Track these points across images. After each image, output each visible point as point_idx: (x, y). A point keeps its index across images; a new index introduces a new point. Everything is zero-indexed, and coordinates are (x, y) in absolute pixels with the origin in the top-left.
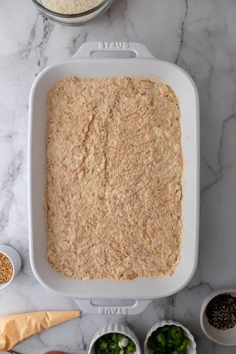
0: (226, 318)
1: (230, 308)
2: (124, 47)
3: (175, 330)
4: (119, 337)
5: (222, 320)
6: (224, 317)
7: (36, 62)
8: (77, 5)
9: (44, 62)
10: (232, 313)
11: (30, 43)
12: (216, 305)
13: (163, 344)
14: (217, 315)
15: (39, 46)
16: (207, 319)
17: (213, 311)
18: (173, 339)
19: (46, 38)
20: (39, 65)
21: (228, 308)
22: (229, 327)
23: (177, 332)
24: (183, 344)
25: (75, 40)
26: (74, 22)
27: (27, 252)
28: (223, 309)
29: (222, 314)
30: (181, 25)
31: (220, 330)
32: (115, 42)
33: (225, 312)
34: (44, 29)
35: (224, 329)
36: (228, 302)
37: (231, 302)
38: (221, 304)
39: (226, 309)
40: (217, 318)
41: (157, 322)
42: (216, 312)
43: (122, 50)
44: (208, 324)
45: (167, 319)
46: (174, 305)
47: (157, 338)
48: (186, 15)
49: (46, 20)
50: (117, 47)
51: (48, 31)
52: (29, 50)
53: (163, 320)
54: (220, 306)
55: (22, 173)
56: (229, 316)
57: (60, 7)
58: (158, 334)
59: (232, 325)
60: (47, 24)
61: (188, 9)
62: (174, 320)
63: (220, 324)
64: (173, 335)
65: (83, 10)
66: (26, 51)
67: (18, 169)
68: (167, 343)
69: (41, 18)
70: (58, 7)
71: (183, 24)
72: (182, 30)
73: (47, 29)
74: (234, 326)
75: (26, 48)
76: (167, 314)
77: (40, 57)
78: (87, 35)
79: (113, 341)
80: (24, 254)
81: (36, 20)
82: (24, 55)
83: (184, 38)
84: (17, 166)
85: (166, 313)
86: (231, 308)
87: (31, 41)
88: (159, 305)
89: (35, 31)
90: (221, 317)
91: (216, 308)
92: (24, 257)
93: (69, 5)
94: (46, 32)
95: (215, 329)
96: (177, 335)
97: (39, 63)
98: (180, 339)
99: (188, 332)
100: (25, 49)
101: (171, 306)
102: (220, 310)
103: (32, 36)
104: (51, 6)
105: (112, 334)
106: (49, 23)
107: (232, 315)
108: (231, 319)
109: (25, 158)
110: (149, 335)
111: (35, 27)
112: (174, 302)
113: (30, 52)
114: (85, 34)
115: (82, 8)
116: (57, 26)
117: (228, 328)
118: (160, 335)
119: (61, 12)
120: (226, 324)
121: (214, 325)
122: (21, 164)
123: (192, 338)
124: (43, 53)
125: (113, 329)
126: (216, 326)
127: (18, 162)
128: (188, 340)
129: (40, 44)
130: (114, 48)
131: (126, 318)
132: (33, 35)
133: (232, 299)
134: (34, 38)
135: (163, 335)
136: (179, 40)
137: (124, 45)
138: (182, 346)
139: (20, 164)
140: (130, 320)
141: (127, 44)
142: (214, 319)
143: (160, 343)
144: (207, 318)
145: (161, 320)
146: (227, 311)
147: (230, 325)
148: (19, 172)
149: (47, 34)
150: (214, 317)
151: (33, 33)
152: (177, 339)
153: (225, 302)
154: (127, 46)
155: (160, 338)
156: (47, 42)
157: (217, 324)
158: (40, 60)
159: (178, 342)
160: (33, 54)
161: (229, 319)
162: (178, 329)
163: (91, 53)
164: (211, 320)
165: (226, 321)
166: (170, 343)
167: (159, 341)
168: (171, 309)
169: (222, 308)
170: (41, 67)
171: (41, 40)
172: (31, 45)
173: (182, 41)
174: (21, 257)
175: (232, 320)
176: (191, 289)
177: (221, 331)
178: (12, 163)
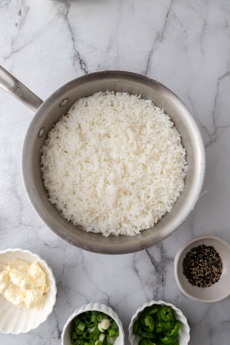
0: (207, 272)
1: (208, 260)
3: (165, 311)
5: (203, 276)
6: (204, 272)
10: (212, 265)
12: (192, 261)
13: (151, 328)
14: (197, 272)
17: (191, 269)
18: (163, 321)
21: (206, 260)
22: (214, 281)
23: (167, 313)
28: (201, 263)
29: (201, 270)
31: (205, 288)
33: (204, 265)
35: (209, 286)
36: (204, 254)
37: (207, 253)
38: (197, 258)
39: (204, 262)
40: (197, 276)
42: (195, 269)
44: (190, 285)
47: (144, 321)
54: (197, 261)
56: (210, 269)
59: (217, 279)
63: (203, 281)
68: (155, 328)
74: (219, 279)
76: (156, 295)
79: (92, 323)
85: (155, 293)
86: (209, 259)
90: (201, 273)
91: (193, 264)
95: (200, 288)
96: (168, 316)
101: (161, 285)
102: (198, 265)
107: (213, 266)
108: (213, 271)
112: (164, 280)
117: (213, 283)
118: (147, 317)
120: (210, 279)
121: (197, 284)
126: (199, 285)
133: (208, 250)
135: (151, 317)
142: (194, 278)
143: (148, 327)
144: (186, 279)
146: (205, 264)
147: (214, 279)
150: (194, 275)
153: (201, 254)
155: (147, 321)
157: (199, 282)
161: (210, 272)
162: (168, 311)
164: (191, 280)
165: (208, 275)
167: (147, 325)
168: (161, 289)
169: (199, 263)
175: (215, 272)
177: (207, 289)
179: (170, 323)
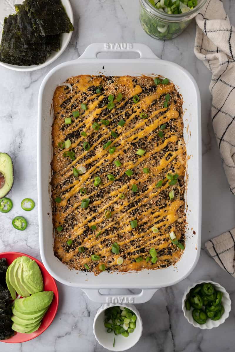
2: (128, 48)
13: (200, 305)
23: (209, 288)
24: (218, 298)
32: (120, 43)
43: (126, 50)
50: (122, 48)
55: (23, 150)
67: (19, 147)
84: (18, 144)
109: (25, 136)
122: (22, 142)
127: (18, 140)
130: (119, 49)
137: (128, 46)
138: (217, 300)
139: (20, 143)
141: (131, 45)
148: (20, 150)
154: (131, 47)
159: (212, 297)
163: (97, 54)
167: (196, 303)
178: (13, 142)
179: (213, 295)
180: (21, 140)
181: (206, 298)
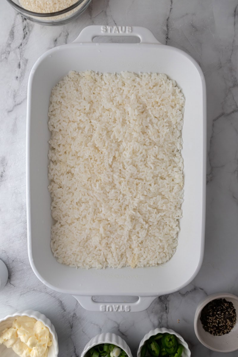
0: (221, 324)
1: (225, 313)
3: (168, 338)
4: (111, 347)
5: (217, 326)
6: (219, 323)
7: (16, 65)
8: (55, 4)
9: (25, 64)
10: (228, 318)
11: (9, 45)
12: (210, 310)
13: (157, 352)
14: (212, 321)
15: (19, 48)
16: (201, 326)
17: (208, 317)
18: (166, 347)
19: (25, 39)
20: (20, 68)
21: (223, 314)
22: (225, 332)
23: (170, 340)
24: (178, 352)
25: (56, 40)
26: (53, 21)
27: (13, 262)
28: (218, 315)
29: (217, 320)
30: (166, 21)
33: (220, 317)
34: (24, 30)
35: (219, 335)
36: (223, 307)
37: (226, 307)
38: (216, 309)
39: (221, 314)
40: (212, 325)
41: (150, 330)
42: (211, 318)
44: (203, 330)
45: (160, 326)
46: (167, 312)
47: (150, 346)
48: (170, 11)
49: (25, 20)
51: (27, 31)
52: (9, 52)
53: (157, 327)
54: (215, 311)
55: (6, 180)
56: (224, 321)
57: (38, 6)
58: (151, 343)
59: (228, 331)
60: (26, 24)
61: (173, 4)
62: (168, 328)
63: (216, 330)
64: (167, 344)
65: (62, 8)
66: (5, 52)
67: (2, 177)
68: (161, 352)
69: (19, 18)
70: (35, 6)
71: (167, 20)
72: (167, 26)
73: (27, 29)
74: (230, 331)
75: (6, 51)
76: (161, 322)
77: (19, 58)
78: (68, 34)
79: (105, 352)
80: (11, 264)
81: (15, 20)
82: (3, 58)
83: (169, 34)
85: (160, 320)
86: (227, 313)
87: (10, 42)
88: (152, 312)
89: (13, 32)
90: (216, 323)
91: (211, 313)
92: (11, 267)
93: (47, 4)
94: (25, 33)
95: (211, 335)
96: (171, 343)
97: (19, 65)
98: (174, 347)
99: (182, 340)
100: (4, 51)
101: (165, 313)
102: (215, 316)
103: (11, 38)
104: (28, 5)
105: (103, 344)
106: (28, 24)
107: (228, 320)
108: (226, 324)
109: (8, 165)
110: (142, 344)
111: (13, 27)
112: (167, 308)
113: (9, 54)
114: (67, 34)
115: (61, 7)
116: (37, 26)
117: (224, 334)
118: (153, 343)
119: (39, 11)
120: (222, 329)
121: (210, 331)
122: (4, 171)
123: (186, 346)
124: (23, 55)
125: (104, 340)
126: (211, 332)
128: (183, 347)
129: (20, 46)
131: (119, 327)
132: (12, 36)
133: (227, 304)
134: (13, 39)
135: (156, 343)
136: (165, 36)
138: (176, 355)
139: (3, 171)
140: (122, 329)
142: (209, 325)
144: (202, 324)
145: (154, 327)
146: (222, 316)
147: (226, 331)
148: (3, 180)
149: (26, 35)
150: (209, 323)
151: (12, 34)
152: (171, 347)
153: (220, 307)
155: (153, 347)
156: (26, 44)
157: (212, 330)
158: (20, 62)
159: (172, 350)
160: (12, 55)
161: (224, 324)
162: (172, 337)
164: (206, 326)
165: (221, 326)
166: (163, 351)
167: (153, 350)
168: (165, 316)
169: (217, 314)
170: (22, 69)
171: (20, 41)
172: (10, 46)
173: (167, 38)
174: (7, 267)
175: (228, 325)
176: (184, 295)
177: (217, 337)
179: (173, 348)
180: (4, 168)
181: (165, 349)
